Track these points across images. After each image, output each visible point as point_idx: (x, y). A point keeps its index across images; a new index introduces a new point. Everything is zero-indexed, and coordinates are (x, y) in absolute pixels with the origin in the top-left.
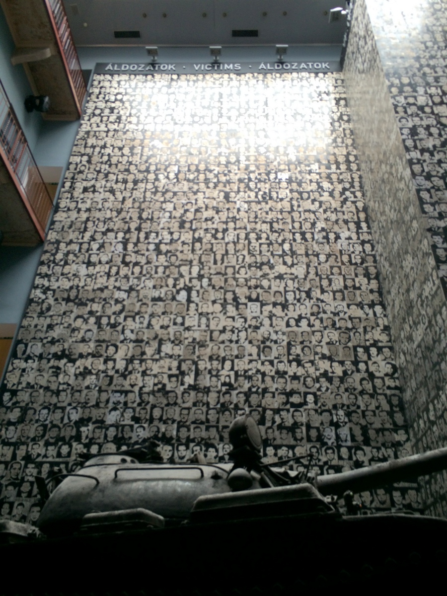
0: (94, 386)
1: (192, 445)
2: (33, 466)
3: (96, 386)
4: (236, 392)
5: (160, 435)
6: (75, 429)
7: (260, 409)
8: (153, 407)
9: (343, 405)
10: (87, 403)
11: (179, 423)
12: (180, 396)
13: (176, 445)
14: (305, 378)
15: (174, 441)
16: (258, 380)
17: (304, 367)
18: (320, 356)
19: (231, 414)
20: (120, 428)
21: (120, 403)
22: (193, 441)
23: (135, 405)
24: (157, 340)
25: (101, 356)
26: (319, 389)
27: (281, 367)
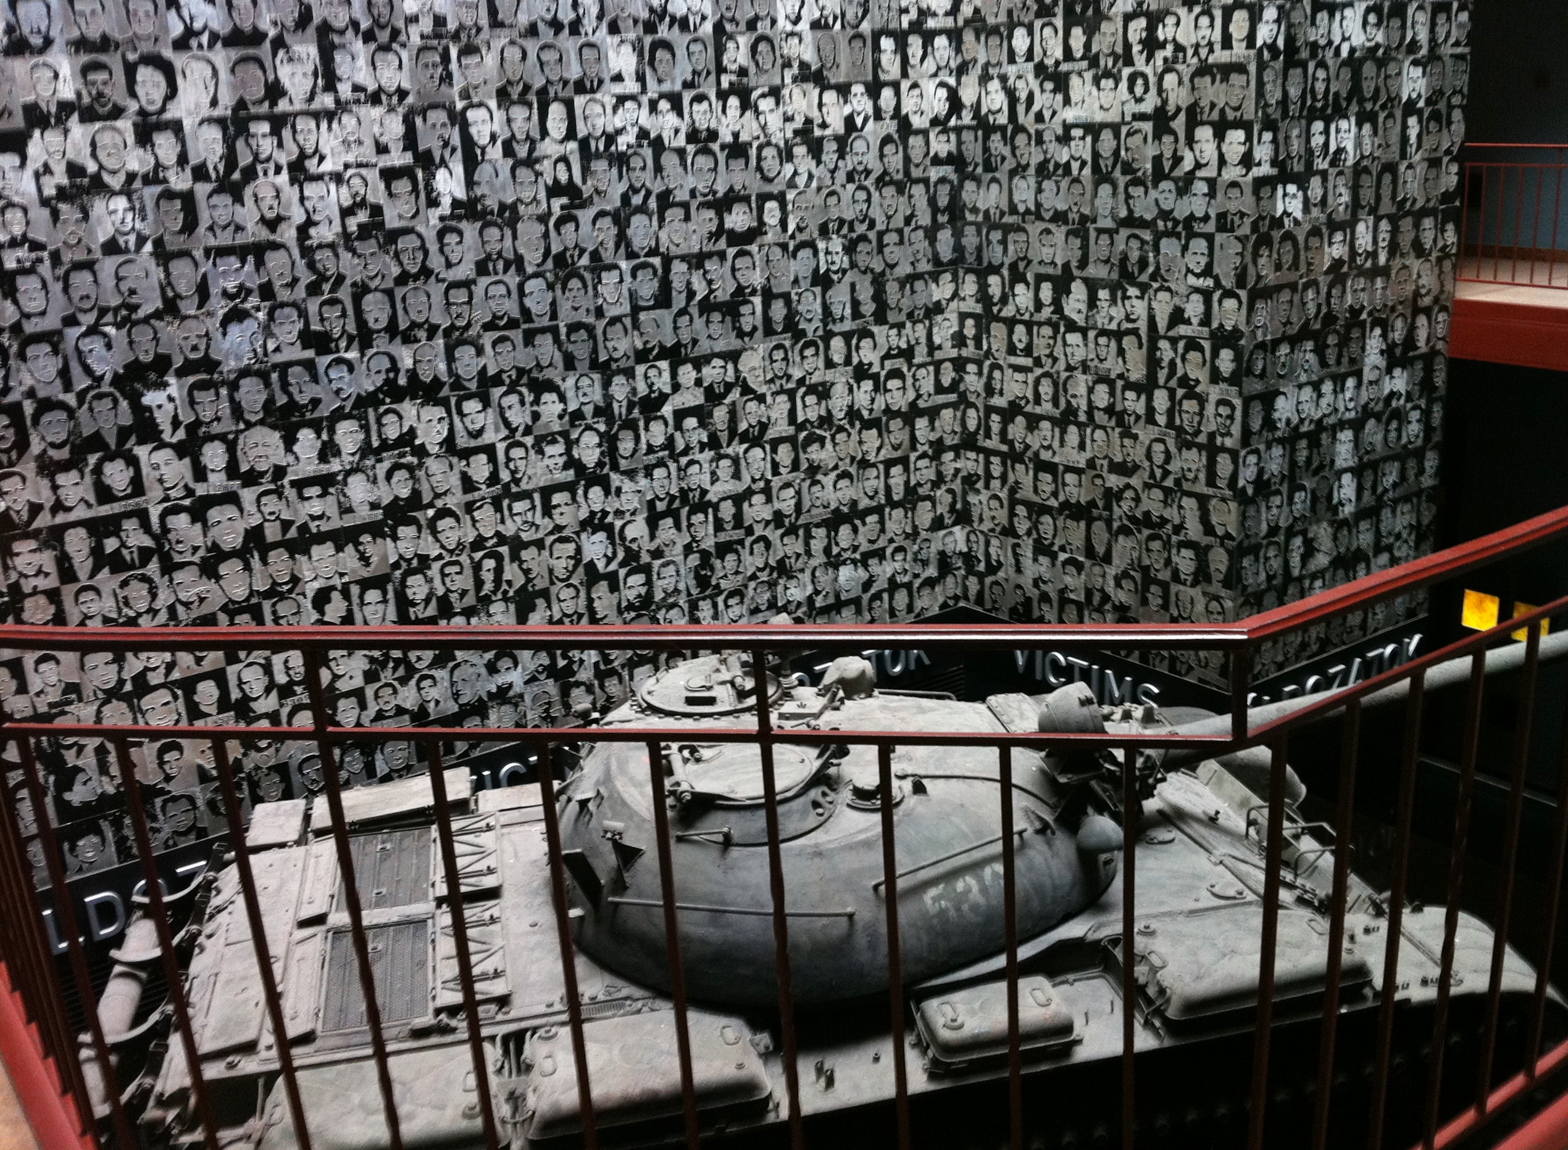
0: (132, 239)
1: (496, 392)
2: (33, 544)
3: (141, 240)
4: (591, 212)
5: (402, 381)
6: (124, 404)
7: (656, 261)
8: (361, 291)
9: (842, 222)
10: (134, 308)
11: (447, 333)
12: (433, 247)
13: (453, 401)
14: (760, 148)
15: (445, 392)
16: (644, 168)
17: (758, 113)
18: (795, 70)
19: (585, 286)
20: (275, 376)
21: (249, 292)
22: (497, 380)
23: (300, 292)
24: (311, 31)
25: (117, 112)
26: (791, 184)
27: (702, 115)
